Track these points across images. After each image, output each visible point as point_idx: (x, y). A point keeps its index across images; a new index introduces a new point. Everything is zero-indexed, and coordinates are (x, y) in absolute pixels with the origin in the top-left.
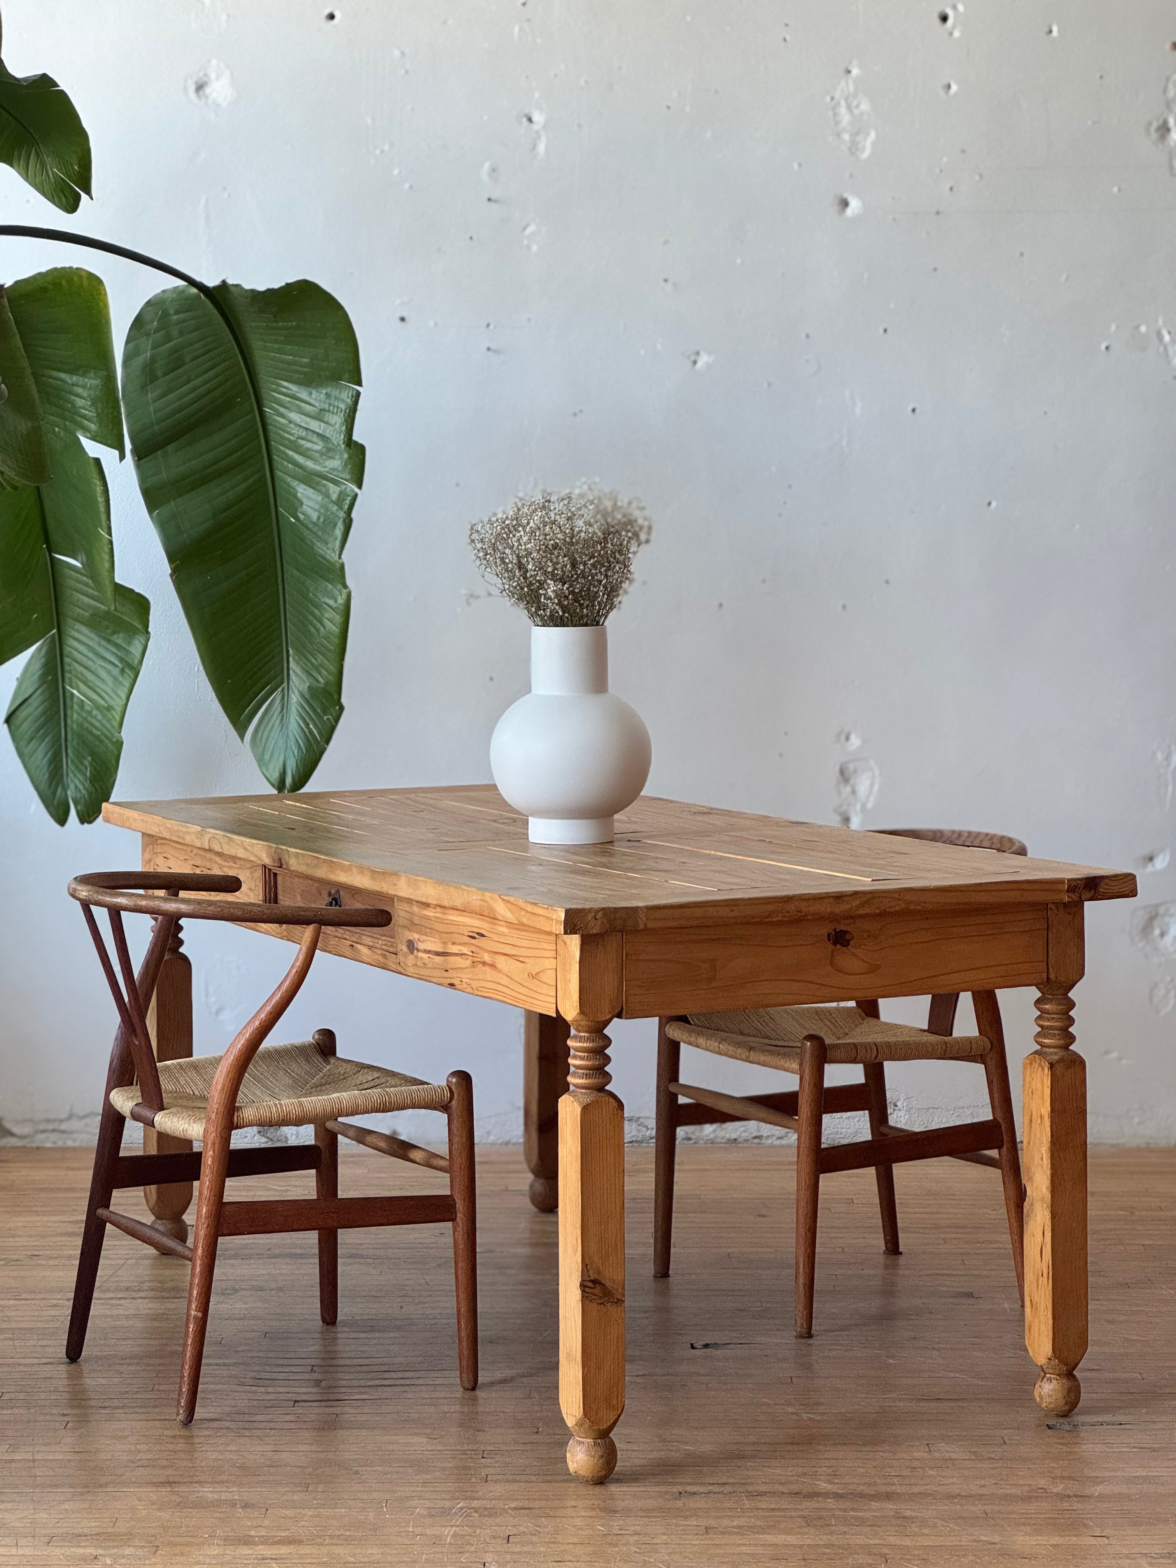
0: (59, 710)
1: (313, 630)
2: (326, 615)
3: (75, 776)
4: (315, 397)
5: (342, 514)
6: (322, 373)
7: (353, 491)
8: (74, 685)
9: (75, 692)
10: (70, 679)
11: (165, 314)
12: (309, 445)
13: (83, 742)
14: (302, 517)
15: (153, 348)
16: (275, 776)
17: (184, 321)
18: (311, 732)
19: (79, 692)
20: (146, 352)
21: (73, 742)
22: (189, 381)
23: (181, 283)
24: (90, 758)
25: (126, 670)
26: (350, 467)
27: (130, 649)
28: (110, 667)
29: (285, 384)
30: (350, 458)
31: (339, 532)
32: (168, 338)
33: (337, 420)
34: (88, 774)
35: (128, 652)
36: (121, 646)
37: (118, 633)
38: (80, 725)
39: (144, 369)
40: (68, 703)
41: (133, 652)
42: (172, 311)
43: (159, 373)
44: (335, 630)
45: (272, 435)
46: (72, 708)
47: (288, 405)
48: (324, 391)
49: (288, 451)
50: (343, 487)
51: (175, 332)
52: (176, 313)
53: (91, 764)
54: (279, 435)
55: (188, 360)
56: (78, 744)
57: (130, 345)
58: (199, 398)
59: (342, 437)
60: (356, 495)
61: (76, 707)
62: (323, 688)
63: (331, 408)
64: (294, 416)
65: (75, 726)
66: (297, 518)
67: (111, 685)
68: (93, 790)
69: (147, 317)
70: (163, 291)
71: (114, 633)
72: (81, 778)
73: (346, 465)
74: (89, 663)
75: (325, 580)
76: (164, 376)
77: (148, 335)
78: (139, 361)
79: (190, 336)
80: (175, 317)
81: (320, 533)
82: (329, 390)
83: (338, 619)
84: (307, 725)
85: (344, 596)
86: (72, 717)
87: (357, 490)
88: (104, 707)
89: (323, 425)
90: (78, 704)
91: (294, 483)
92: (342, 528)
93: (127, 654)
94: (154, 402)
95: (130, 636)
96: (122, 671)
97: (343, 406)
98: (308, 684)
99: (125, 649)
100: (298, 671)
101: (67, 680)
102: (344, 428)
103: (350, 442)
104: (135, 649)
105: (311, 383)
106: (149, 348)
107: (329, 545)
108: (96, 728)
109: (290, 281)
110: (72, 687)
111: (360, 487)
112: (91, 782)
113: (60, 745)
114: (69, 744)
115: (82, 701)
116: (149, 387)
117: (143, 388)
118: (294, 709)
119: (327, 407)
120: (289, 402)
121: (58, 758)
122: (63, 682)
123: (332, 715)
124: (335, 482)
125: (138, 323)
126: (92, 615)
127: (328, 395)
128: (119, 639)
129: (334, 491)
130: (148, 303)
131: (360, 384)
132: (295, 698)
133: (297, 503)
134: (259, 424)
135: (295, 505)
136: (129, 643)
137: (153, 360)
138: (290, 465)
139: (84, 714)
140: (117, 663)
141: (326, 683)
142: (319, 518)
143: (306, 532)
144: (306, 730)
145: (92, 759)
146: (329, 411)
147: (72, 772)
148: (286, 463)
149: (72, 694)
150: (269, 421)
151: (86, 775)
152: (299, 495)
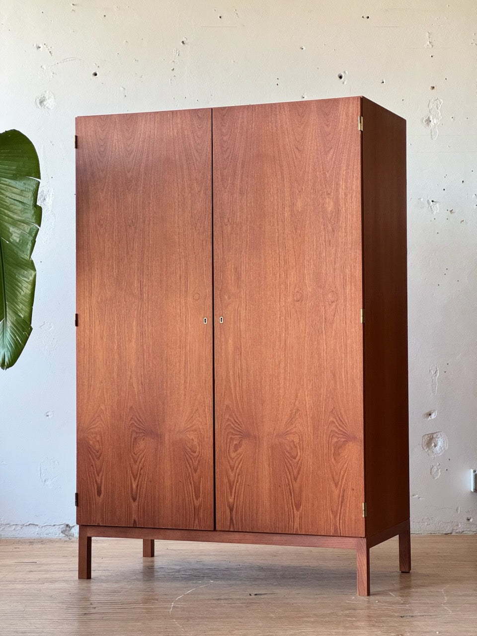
1: (18, 293)
2: (24, 285)
4: (19, 185)
5: (31, 238)
6: (22, 173)
7: (37, 227)
12: (15, 207)
14: (12, 240)
18: (17, 340)
26: (35, 217)
29: (5, 179)
30: (35, 213)
31: (29, 247)
33: (30, 195)
44: (29, 292)
47: (6, 189)
48: (23, 182)
50: (32, 226)
59: (32, 202)
60: (39, 229)
62: (23, 320)
63: (26, 189)
64: (8, 194)
66: (9, 241)
73: (33, 216)
75: (23, 269)
81: (20, 248)
82: (25, 182)
83: (30, 287)
84: (15, 337)
85: (33, 276)
87: (39, 227)
89: (22, 197)
91: (8, 225)
92: (31, 245)
97: (32, 189)
98: (15, 318)
100: (11, 312)
102: (33, 198)
103: (35, 205)
105: (17, 178)
107: (25, 253)
109: (7, 130)
111: (40, 226)
118: (9, 330)
119: (24, 189)
123: (26, 332)
124: (27, 224)
127: (25, 184)
129: (27, 228)
131: (39, 178)
132: (9, 324)
133: (10, 234)
135: (9, 235)
138: (6, 217)
141: (24, 317)
142: (20, 240)
143: (14, 247)
144: (15, 339)
146: (25, 191)
148: (4, 216)
152: (11, 231)
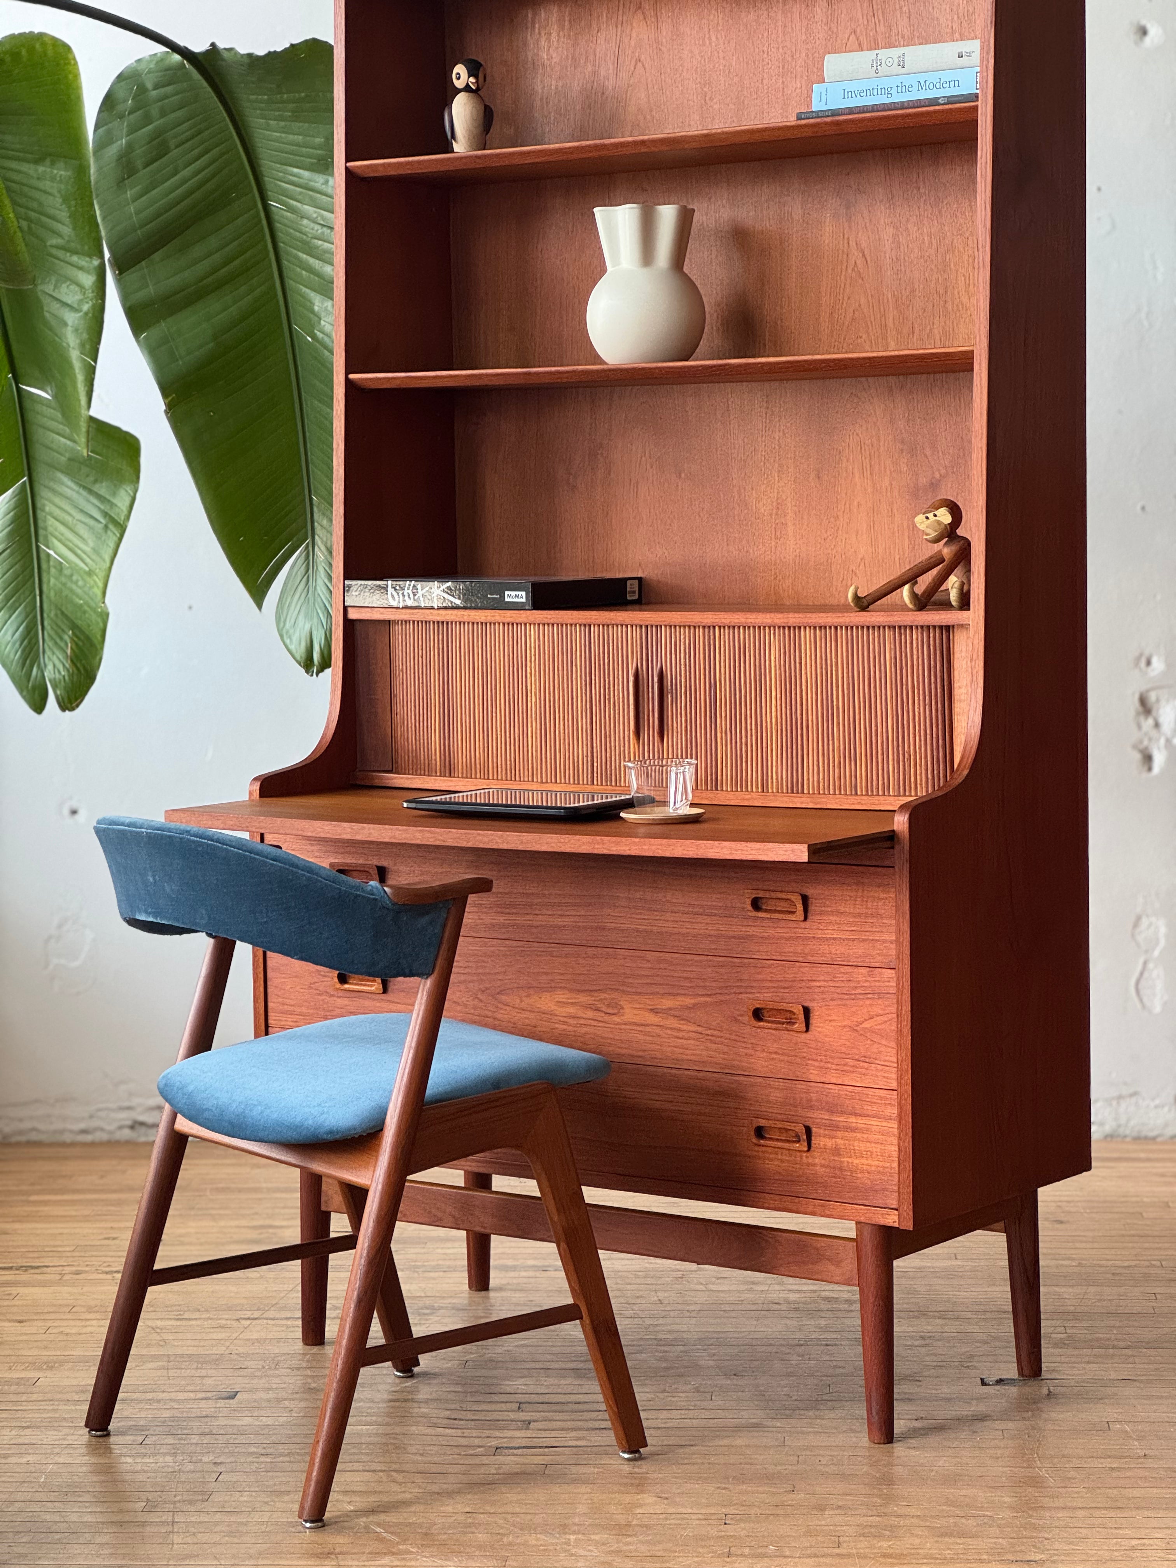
0: (33, 575)
3: (53, 653)
8: (50, 545)
9: (51, 552)
10: (46, 537)
11: (142, 90)
13: (63, 613)
14: (320, 335)
15: (131, 132)
16: (300, 651)
17: (166, 97)
19: (55, 553)
20: (122, 139)
21: (50, 613)
22: (176, 172)
23: (161, 49)
24: (71, 632)
25: (111, 526)
27: (115, 501)
28: (92, 522)
29: (296, 170)
32: (147, 120)
34: (69, 651)
35: (112, 505)
36: (105, 498)
37: (102, 482)
38: (59, 593)
39: (120, 158)
40: (44, 566)
41: (119, 504)
42: (149, 86)
43: (139, 163)
45: (280, 235)
46: (49, 573)
47: (300, 197)
49: (300, 254)
51: (155, 111)
52: (154, 89)
53: (72, 639)
54: (288, 234)
55: (173, 147)
56: (56, 615)
57: (101, 131)
58: (190, 193)
61: (53, 570)
64: (308, 209)
65: (52, 594)
66: (314, 337)
67: (91, 544)
68: (75, 671)
69: (121, 94)
70: (139, 61)
71: (96, 481)
72: (61, 657)
74: (68, 519)
76: (144, 168)
77: (121, 117)
78: (113, 150)
79: (172, 116)
80: (154, 93)
86: (49, 581)
88: (85, 572)
90: (55, 567)
91: (310, 294)
93: (111, 508)
94: (133, 201)
95: (115, 486)
96: (106, 527)
99: (109, 501)
100: (322, 523)
101: (41, 539)
104: (121, 501)
106: (125, 131)
108: (78, 596)
109: (296, 41)
110: (48, 547)
112: (72, 661)
113: (35, 617)
114: (45, 615)
115: (61, 563)
116: (126, 182)
117: (120, 183)
118: (318, 570)
120: (301, 193)
121: (32, 633)
122: (37, 541)
125: (109, 102)
126: (70, 459)
128: (102, 489)
130: (120, 78)
132: (318, 555)
133: (314, 318)
134: (264, 222)
135: (312, 321)
136: (114, 494)
137: (130, 148)
138: (304, 272)
139: (63, 579)
140: (98, 516)
143: (325, 354)
145: (73, 633)
147: (50, 649)
148: (298, 269)
149: (49, 555)
150: (276, 217)
151: (66, 653)
152: (316, 308)
